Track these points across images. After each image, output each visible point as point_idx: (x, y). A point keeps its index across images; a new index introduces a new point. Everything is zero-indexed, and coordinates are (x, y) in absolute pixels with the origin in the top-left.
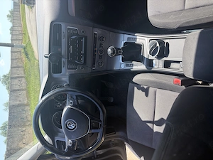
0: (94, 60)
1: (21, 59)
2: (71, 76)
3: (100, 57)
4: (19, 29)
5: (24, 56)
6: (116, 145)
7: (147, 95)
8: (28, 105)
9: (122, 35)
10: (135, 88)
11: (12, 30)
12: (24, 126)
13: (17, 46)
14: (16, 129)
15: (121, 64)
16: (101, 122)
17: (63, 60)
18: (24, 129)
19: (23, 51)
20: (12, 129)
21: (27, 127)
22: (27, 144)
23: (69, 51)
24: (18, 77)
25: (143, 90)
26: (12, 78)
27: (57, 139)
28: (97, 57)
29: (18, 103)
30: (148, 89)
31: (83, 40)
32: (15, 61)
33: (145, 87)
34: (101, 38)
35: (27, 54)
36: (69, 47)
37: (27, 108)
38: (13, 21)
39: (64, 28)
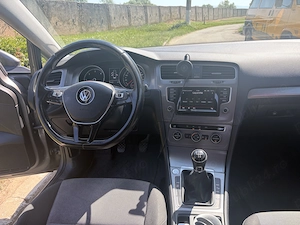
0: (184, 126)
1: (171, 20)
2: (157, 93)
3: (188, 136)
4: (211, 17)
5: (175, 23)
6: (53, 157)
7: (132, 212)
8: (110, 28)
9: (223, 170)
10: (142, 193)
11: (209, 7)
12: (81, 24)
13: (187, 14)
14: (76, 12)
15: (179, 168)
16: (90, 141)
17: (182, 81)
18: (76, 23)
19: (182, 21)
20: (76, 8)
21: (79, 28)
22: (55, 28)
23: (195, 89)
24: (146, 15)
25: (140, 205)
26: (145, 7)
27: (64, 72)
28: (188, 131)
29: (112, 15)
30: (142, 214)
31: (213, 110)
32: (168, 11)
33: (144, 210)
34: (216, 138)
35: (177, 27)
36: (201, 89)
37: (105, 27)
38: (220, 8)
39: (230, 83)
